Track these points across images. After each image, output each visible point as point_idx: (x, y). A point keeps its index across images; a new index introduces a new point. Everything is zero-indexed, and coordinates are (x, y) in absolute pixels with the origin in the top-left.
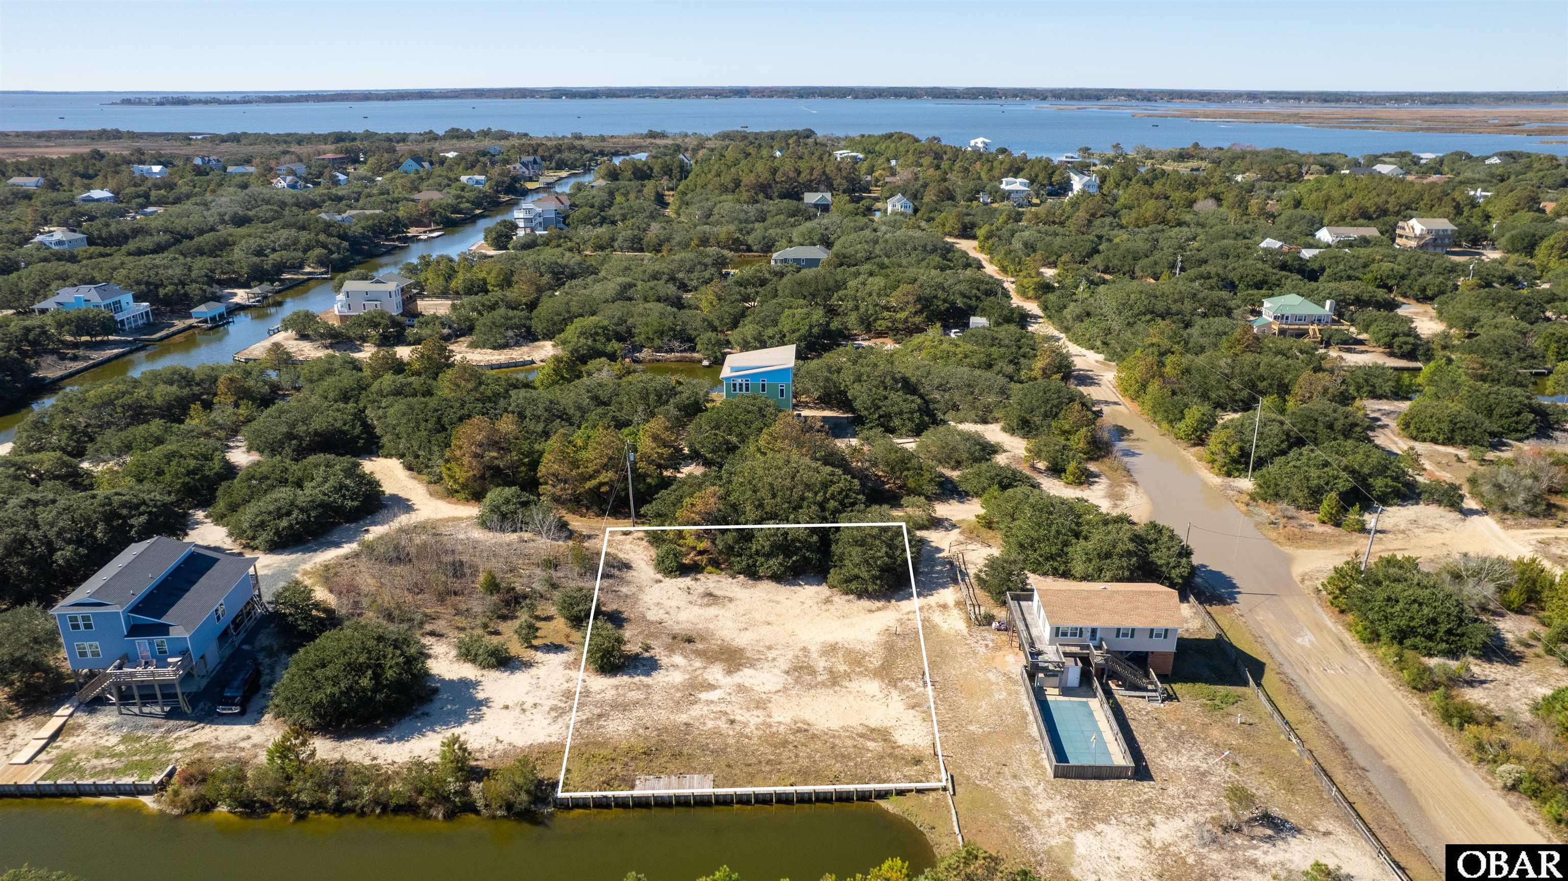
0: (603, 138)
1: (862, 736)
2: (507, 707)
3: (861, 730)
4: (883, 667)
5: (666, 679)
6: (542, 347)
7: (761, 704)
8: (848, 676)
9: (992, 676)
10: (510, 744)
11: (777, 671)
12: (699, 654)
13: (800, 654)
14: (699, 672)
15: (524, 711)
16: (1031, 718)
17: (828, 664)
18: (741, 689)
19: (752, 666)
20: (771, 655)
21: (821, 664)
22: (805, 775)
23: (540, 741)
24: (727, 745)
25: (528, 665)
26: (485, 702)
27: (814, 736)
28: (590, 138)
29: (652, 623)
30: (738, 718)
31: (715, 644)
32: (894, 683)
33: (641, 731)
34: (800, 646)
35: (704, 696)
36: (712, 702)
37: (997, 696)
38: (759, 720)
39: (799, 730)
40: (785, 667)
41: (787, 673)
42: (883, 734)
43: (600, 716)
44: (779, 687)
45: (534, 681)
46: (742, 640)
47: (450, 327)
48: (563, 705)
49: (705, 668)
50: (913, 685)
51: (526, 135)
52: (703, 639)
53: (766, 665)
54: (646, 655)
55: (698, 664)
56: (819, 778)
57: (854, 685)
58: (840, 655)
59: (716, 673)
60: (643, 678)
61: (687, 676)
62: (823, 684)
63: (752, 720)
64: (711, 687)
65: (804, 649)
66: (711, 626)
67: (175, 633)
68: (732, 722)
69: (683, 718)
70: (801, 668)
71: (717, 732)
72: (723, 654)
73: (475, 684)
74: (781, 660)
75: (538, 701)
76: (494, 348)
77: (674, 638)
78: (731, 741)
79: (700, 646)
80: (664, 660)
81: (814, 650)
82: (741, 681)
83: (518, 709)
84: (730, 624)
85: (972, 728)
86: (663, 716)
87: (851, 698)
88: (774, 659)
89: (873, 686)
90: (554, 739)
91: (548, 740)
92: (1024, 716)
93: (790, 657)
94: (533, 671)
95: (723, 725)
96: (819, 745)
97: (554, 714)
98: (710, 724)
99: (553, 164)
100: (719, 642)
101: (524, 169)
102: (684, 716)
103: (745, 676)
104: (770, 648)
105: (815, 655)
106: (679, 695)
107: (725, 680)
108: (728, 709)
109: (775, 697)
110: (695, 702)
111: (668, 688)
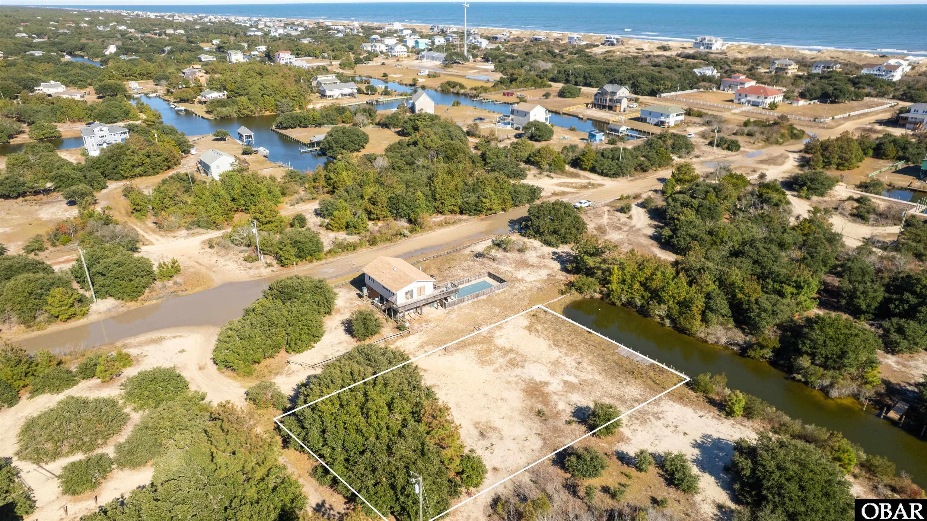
2: (685, 434)
5: (583, 400)
7: (555, 363)
8: (503, 349)
10: (696, 412)
11: (525, 371)
13: (500, 370)
14: (561, 393)
15: (676, 427)
18: (554, 374)
19: (532, 380)
20: (513, 379)
21: (501, 360)
23: (679, 406)
24: (595, 356)
25: (652, 454)
26: (697, 445)
27: (555, 341)
29: (544, 439)
30: (573, 363)
31: (531, 402)
33: (624, 383)
35: (575, 381)
36: (575, 376)
38: (566, 357)
39: (557, 346)
40: (518, 369)
41: (523, 367)
42: (529, 327)
44: (536, 364)
45: (657, 441)
46: (515, 395)
48: (651, 418)
49: (555, 393)
52: (532, 409)
53: (525, 376)
54: (575, 419)
55: (555, 397)
57: (505, 345)
58: (487, 358)
59: (554, 388)
61: (570, 394)
62: (517, 353)
63: (569, 359)
64: (566, 382)
65: (496, 371)
66: (516, 414)
68: (579, 363)
69: (598, 377)
70: (513, 365)
71: (592, 363)
72: (535, 395)
73: (696, 462)
74: (514, 374)
75: (664, 428)
77: (546, 420)
78: (591, 357)
79: (540, 406)
80: (570, 410)
81: (492, 367)
82: (549, 377)
83: (679, 429)
84: (505, 408)
85: (497, 310)
86: (606, 384)
87: (515, 343)
88: (517, 376)
89: (499, 340)
90: (671, 403)
91: (674, 404)
93: (507, 372)
95: (584, 365)
96: (558, 337)
97: (661, 416)
98: (590, 367)
102: (596, 378)
103: (543, 378)
104: (509, 383)
106: (586, 388)
107: (555, 382)
108: (573, 369)
109: (545, 362)
110: (582, 380)
111: (587, 394)
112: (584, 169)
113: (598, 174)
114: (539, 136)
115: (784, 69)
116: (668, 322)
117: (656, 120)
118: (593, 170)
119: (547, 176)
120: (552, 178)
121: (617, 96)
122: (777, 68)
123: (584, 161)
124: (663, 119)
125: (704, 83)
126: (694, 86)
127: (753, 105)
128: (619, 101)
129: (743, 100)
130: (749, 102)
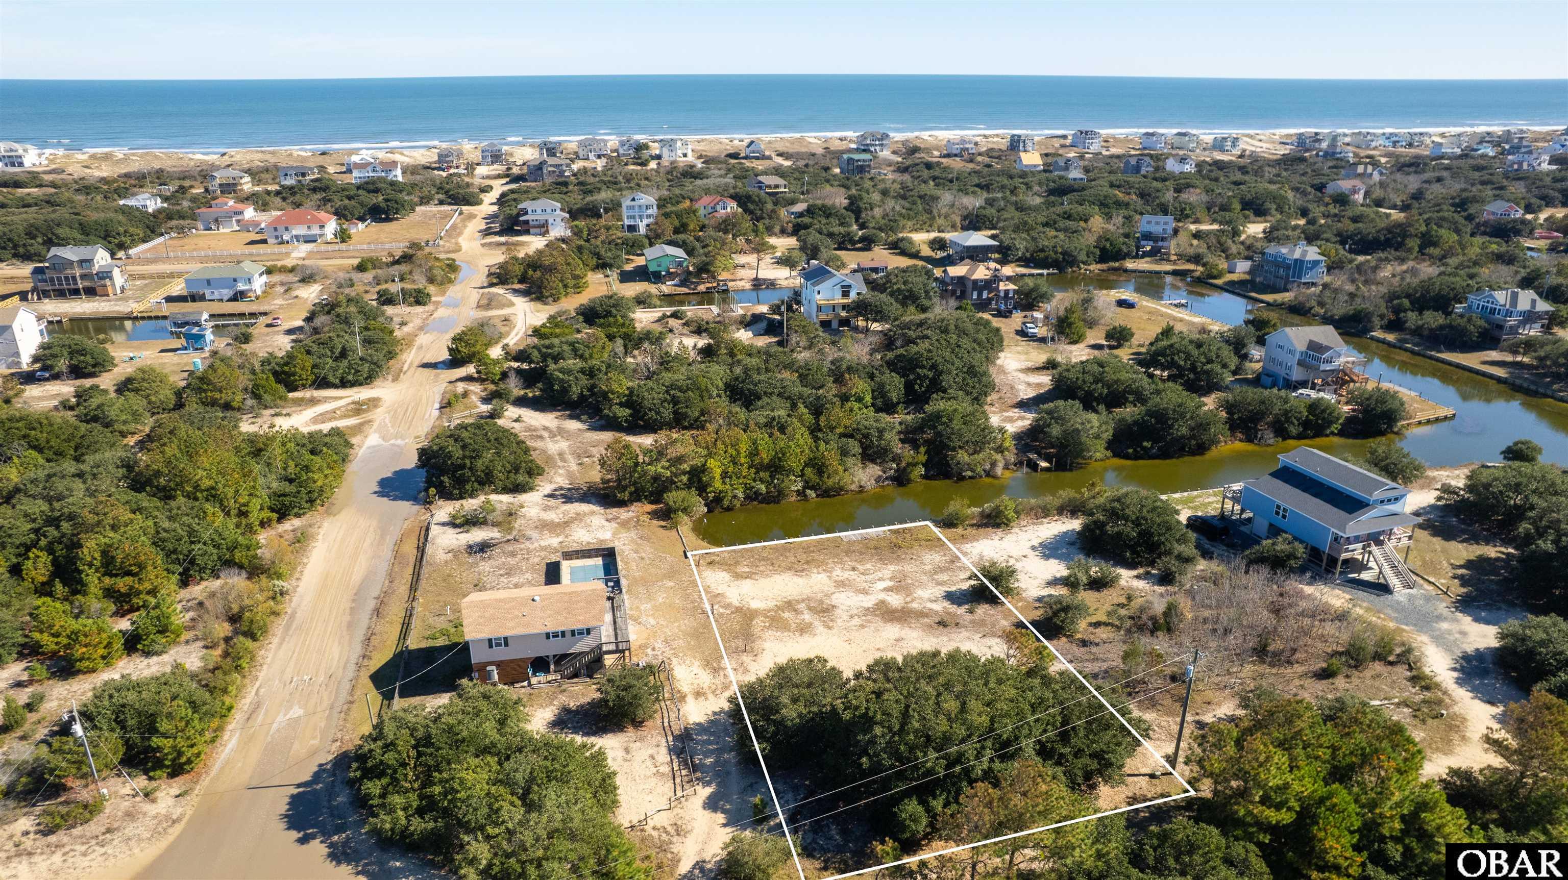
2: (1024, 557)
4: (751, 619)
5: (931, 591)
7: (841, 584)
8: (779, 608)
9: (652, 621)
10: (992, 540)
11: (845, 608)
12: (921, 614)
13: (831, 624)
14: (908, 599)
15: (1010, 557)
17: (802, 617)
18: (865, 592)
19: (868, 609)
20: (856, 621)
21: (807, 617)
23: (974, 544)
24: (847, 555)
25: (1051, 584)
26: (1045, 558)
27: (790, 569)
29: (994, 636)
32: (738, 610)
34: (834, 631)
35: (891, 584)
36: (880, 580)
37: (649, 606)
38: (834, 574)
39: (803, 571)
40: (838, 612)
41: (834, 606)
42: (738, 576)
44: (834, 597)
50: (721, 610)
53: (856, 612)
55: (915, 605)
56: (775, 549)
57: (771, 604)
58: (794, 625)
59: (895, 601)
61: (915, 595)
62: (798, 602)
63: (840, 573)
64: (888, 589)
65: (830, 628)
68: (854, 569)
69: (892, 568)
71: (860, 561)
72: (901, 617)
74: (845, 617)
77: (957, 624)
79: (927, 620)
80: (947, 604)
81: (820, 628)
85: (672, 584)
86: (908, 568)
87: (771, 595)
88: (852, 617)
89: (755, 605)
90: (968, 545)
91: (971, 545)
93: (839, 621)
94: (1042, 581)
95: (861, 568)
96: (783, 564)
98: (869, 566)
100: (913, 626)
103: (869, 602)
104: (862, 626)
107: (882, 596)
108: (863, 577)
109: (833, 589)
110: (891, 579)
111: (922, 585)
112: (304, 387)
113: (336, 387)
114: (94, 366)
115: (235, 185)
116: (811, 493)
117: (227, 293)
118: (322, 383)
119: (276, 415)
120: (288, 415)
121: (96, 268)
122: (220, 185)
123: (294, 374)
124: (241, 287)
125: (174, 223)
126: (158, 231)
127: (306, 242)
128: (105, 275)
129: (286, 237)
130: (297, 238)
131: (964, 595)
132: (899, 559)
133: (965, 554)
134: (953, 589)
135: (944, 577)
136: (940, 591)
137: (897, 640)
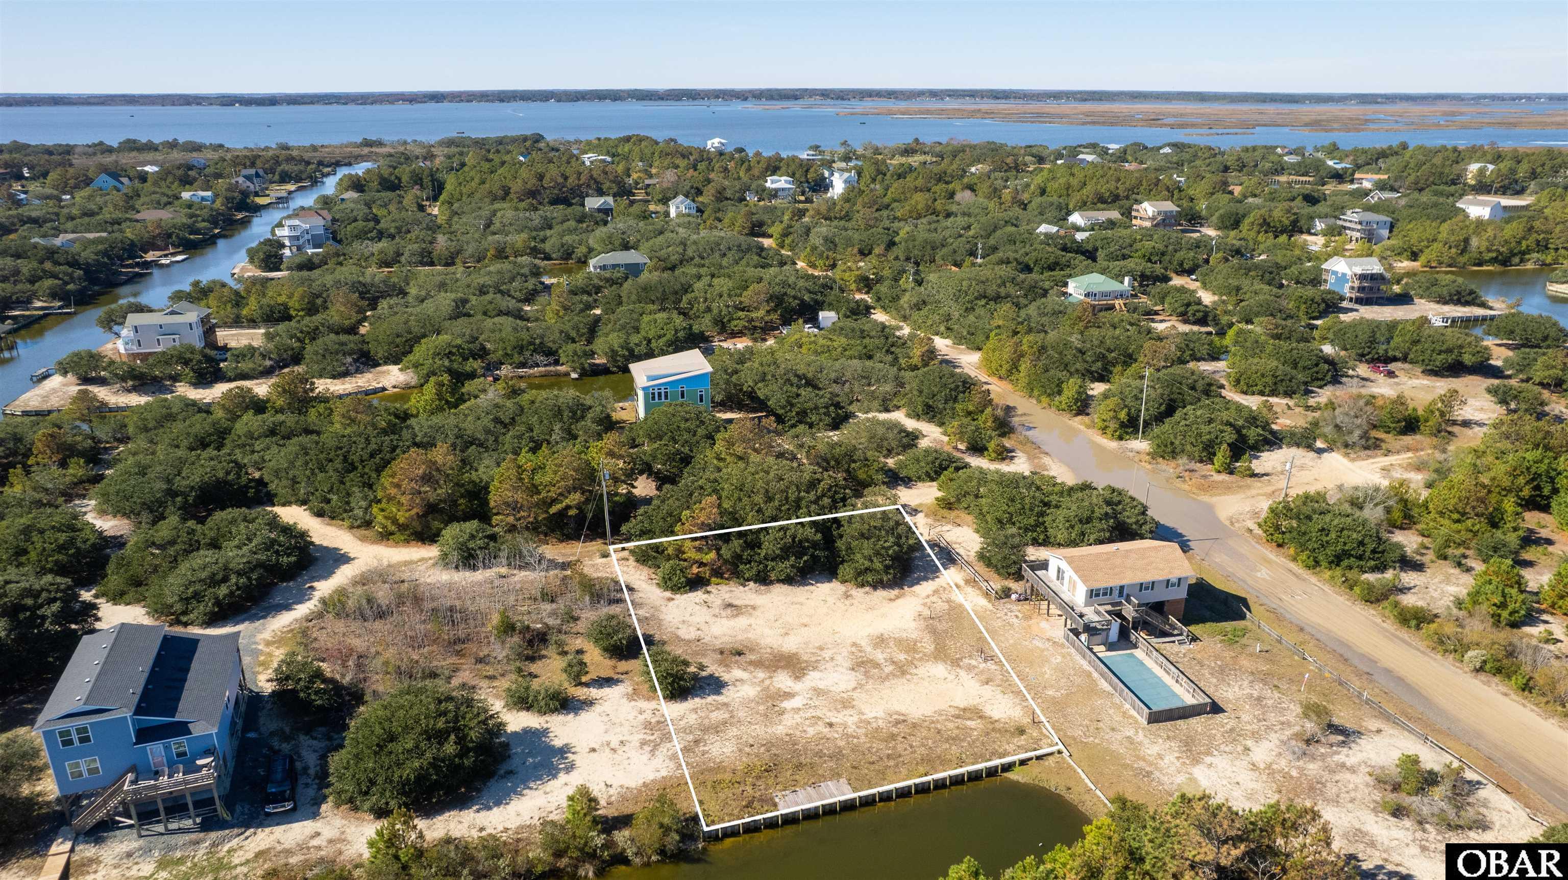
0: (314, 148)
1: (958, 717)
2: (594, 750)
3: (953, 711)
4: (937, 650)
5: (738, 695)
6: (388, 372)
7: (846, 704)
8: (911, 664)
9: (1038, 644)
10: (622, 786)
11: (840, 669)
12: (758, 664)
13: (854, 649)
14: (767, 682)
15: (614, 750)
16: (1095, 675)
17: (885, 655)
18: (818, 692)
19: (815, 668)
20: (827, 654)
21: (879, 656)
22: (931, 762)
23: (652, 778)
24: (840, 750)
25: (588, 703)
26: (567, 750)
27: (914, 726)
28: (299, 148)
29: (690, 641)
30: (834, 720)
31: (766, 654)
32: (956, 664)
33: (747, 749)
34: (849, 641)
35: (787, 704)
36: (799, 709)
37: (1054, 661)
38: (855, 718)
39: (898, 722)
40: (848, 664)
41: (853, 670)
42: (976, 713)
43: (697, 742)
44: (853, 684)
45: (606, 719)
46: (790, 645)
47: (270, 359)
48: (652, 738)
49: (771, 677)
50: (974, 662)
51: (221, 146)
52: (752, 650)
53: (828, 665)
54: (704, 674)
55: (761, 674)
56: (945, 763)
57: (922, 672)
58: (892, 645)
59: (783, 681)
60: (715, 697)
61: (759, 689)
62: (894, 675)
63: (848, 720)
64: (789, 695)
65: (854, 644)
66: (750, 635)
67: (199, 729)
68: (831, 725)
69: (781, 730)
70: (863, 662)
71: (823, 738)
72: (779, 661)
73: (545, 732)
74: (839, 658)
75: (622, 738)
76: (334, 377)
77: (722, 653)
78: (842, 743)
79: (753, 657)
80: (725, 677)
81: (865, 644)
82: (813, 684)
83: (607, 750)
84: (767, 631)
85: (1050, 692)
86: (760, 731)
87: (926, 684)
88: (832, 659)
89: (939, 670)
91: (659, 776)
92: (1089, 675)
93: (846, 654)
94: (597, 708)
95: (821, 728)
96: (925, 733)
97: (647, 748)
98: (811, 731)
99: (277, 177)
100: (769, 650)
101: (248, 183)
102: (781, 727)
103: (813, 679)
104: (821, 648)
105: (869, 649)
106: (761, 708)
107: (798, 686)
108: (819, 713)
109: (855, 695)
110: (782, 713)
111: (747, 703)
131: (701, 687)
132: (768, 745)
133: (674, 757)
134: (710, 699)
135: (717, 716)
136: (728, 695)
137: (787, 634)
